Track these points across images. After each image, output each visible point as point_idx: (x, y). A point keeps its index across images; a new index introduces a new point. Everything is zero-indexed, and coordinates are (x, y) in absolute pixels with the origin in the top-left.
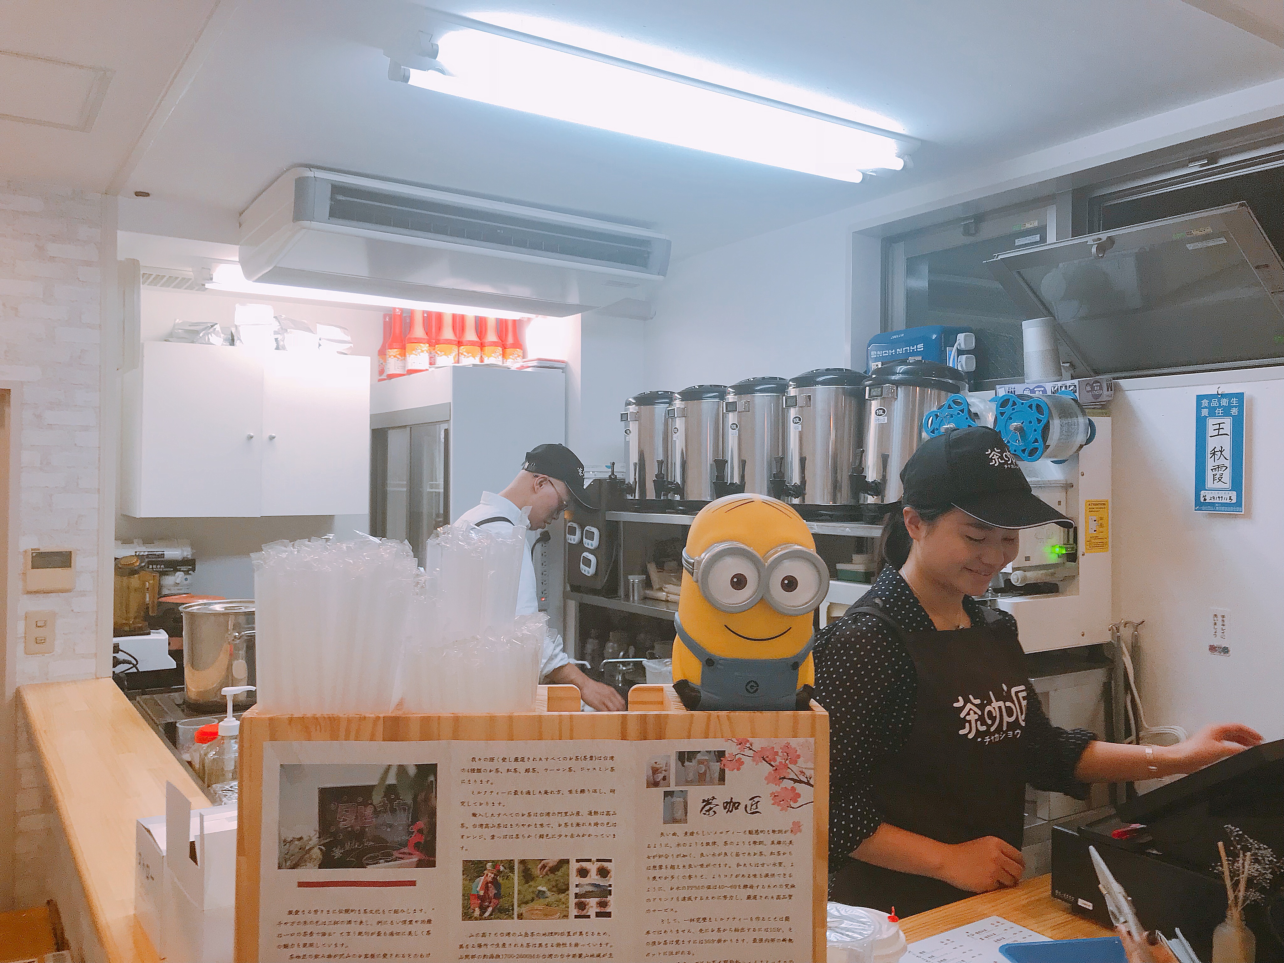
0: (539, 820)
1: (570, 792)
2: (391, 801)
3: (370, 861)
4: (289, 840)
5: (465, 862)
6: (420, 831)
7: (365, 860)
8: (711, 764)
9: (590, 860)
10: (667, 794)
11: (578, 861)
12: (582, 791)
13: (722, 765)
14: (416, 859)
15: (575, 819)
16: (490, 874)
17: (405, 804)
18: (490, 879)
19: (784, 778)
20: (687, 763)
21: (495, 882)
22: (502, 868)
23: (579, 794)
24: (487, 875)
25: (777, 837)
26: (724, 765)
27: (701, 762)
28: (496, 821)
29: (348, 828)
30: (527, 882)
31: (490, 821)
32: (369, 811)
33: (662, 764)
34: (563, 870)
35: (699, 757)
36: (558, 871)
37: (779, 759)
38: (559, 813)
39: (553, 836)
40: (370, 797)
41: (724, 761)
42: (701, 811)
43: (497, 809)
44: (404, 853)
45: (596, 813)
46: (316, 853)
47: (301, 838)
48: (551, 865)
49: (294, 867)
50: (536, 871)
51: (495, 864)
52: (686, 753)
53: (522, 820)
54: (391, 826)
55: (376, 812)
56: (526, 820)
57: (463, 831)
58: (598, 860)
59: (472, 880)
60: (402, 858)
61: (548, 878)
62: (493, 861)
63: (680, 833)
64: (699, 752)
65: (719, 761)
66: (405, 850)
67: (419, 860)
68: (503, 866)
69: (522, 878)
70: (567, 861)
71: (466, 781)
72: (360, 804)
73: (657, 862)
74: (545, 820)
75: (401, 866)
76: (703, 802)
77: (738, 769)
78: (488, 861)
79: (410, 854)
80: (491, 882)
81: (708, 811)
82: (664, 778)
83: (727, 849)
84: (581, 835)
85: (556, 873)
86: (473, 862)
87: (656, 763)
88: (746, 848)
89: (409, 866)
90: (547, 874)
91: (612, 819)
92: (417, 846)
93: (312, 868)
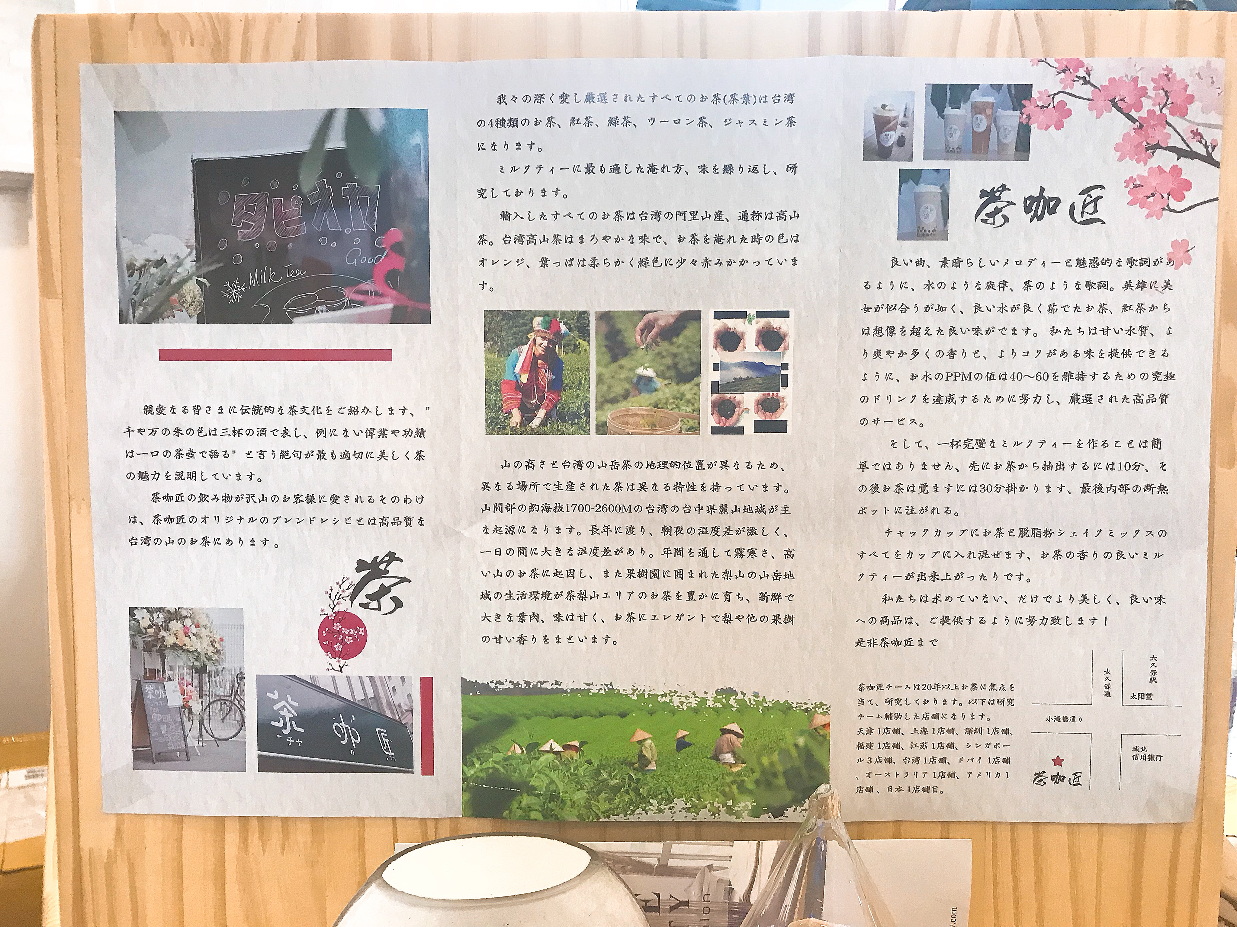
0: (637, 228)
1: (703, 169)
2: (337, 185)
3: (296, 310)
4: (138, 264)
5: (490, 316)
6: (397, 248)
7: (288, 306)
8: (1001, 112)
9: (742, 315)
10: (907, 176)
11: (718, 315)
12: (728, 169)
13: (1025, 116)
14: (390, 306)
15: (713, 228)
16: (539, 340)
17: (364, 191)
18: (540, 351)
19: (1157, 146)
20: (949, 111)
21: (550, 356)
22: (563, 328)
23: (721, 176)
24: (535, 340)
25: (1137, 274)
26: (1029, 117)
27: (978, 109)
28: (550, 228)
29: (253, 242)
30: (615, 359)
31: (538, 228)
32: (294, 208)
33: (896, 111)
34: (688, 332)
35: (976, 97)
36: (678, 335)
37: (1147, 104)
38: (678, 213)
39: (668, 262)
40: (296, 179)
41: (1029, 108)
42: (977, 216)
43: (553, 204)
44: (366, 293)
45: (756, 215)
46: (192, 290)
47: (162, 261)
48: (662, 323)
49: (150, 319)
50: (634, 337)
51: (550, 318)
52: (948, 87)
53: (602, 227)
54: (337, 236)
55: (307, 209)
56: (611, 227)
57: (486, 251)
58: (760, 315)
59: (505, 351)
60: (362, 303)
61: (657, 349)
62: (545, 314)
63: (934, 262)
64: (977, 86)
65: (1018, 105)
66: (368, 286)
67: (395, 308)
68: (565, 324)
69: (604, 349)
70: (696, 316)
71: (487, 146)
72: (274, 194)
73: (884, 320)
74: (651, 227)
75: (361, 319)
76: (981, 197)
77: (1059, 126)
78: (536, 314)
79: (376, 294)
80: (541, 357)
81: (992, 215)
82: (901, 141)
83: (1032, 297)
84: (724, 261)
85: (675, 339)
86: (503, 314)
87: (884, 107)
88: (1072, 297)
89: (377, 319)
90: (655, 342)
91: (789, 227)
92: (391, 278)
93: (184, 322)
